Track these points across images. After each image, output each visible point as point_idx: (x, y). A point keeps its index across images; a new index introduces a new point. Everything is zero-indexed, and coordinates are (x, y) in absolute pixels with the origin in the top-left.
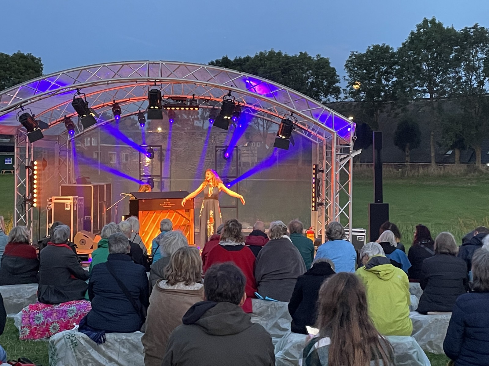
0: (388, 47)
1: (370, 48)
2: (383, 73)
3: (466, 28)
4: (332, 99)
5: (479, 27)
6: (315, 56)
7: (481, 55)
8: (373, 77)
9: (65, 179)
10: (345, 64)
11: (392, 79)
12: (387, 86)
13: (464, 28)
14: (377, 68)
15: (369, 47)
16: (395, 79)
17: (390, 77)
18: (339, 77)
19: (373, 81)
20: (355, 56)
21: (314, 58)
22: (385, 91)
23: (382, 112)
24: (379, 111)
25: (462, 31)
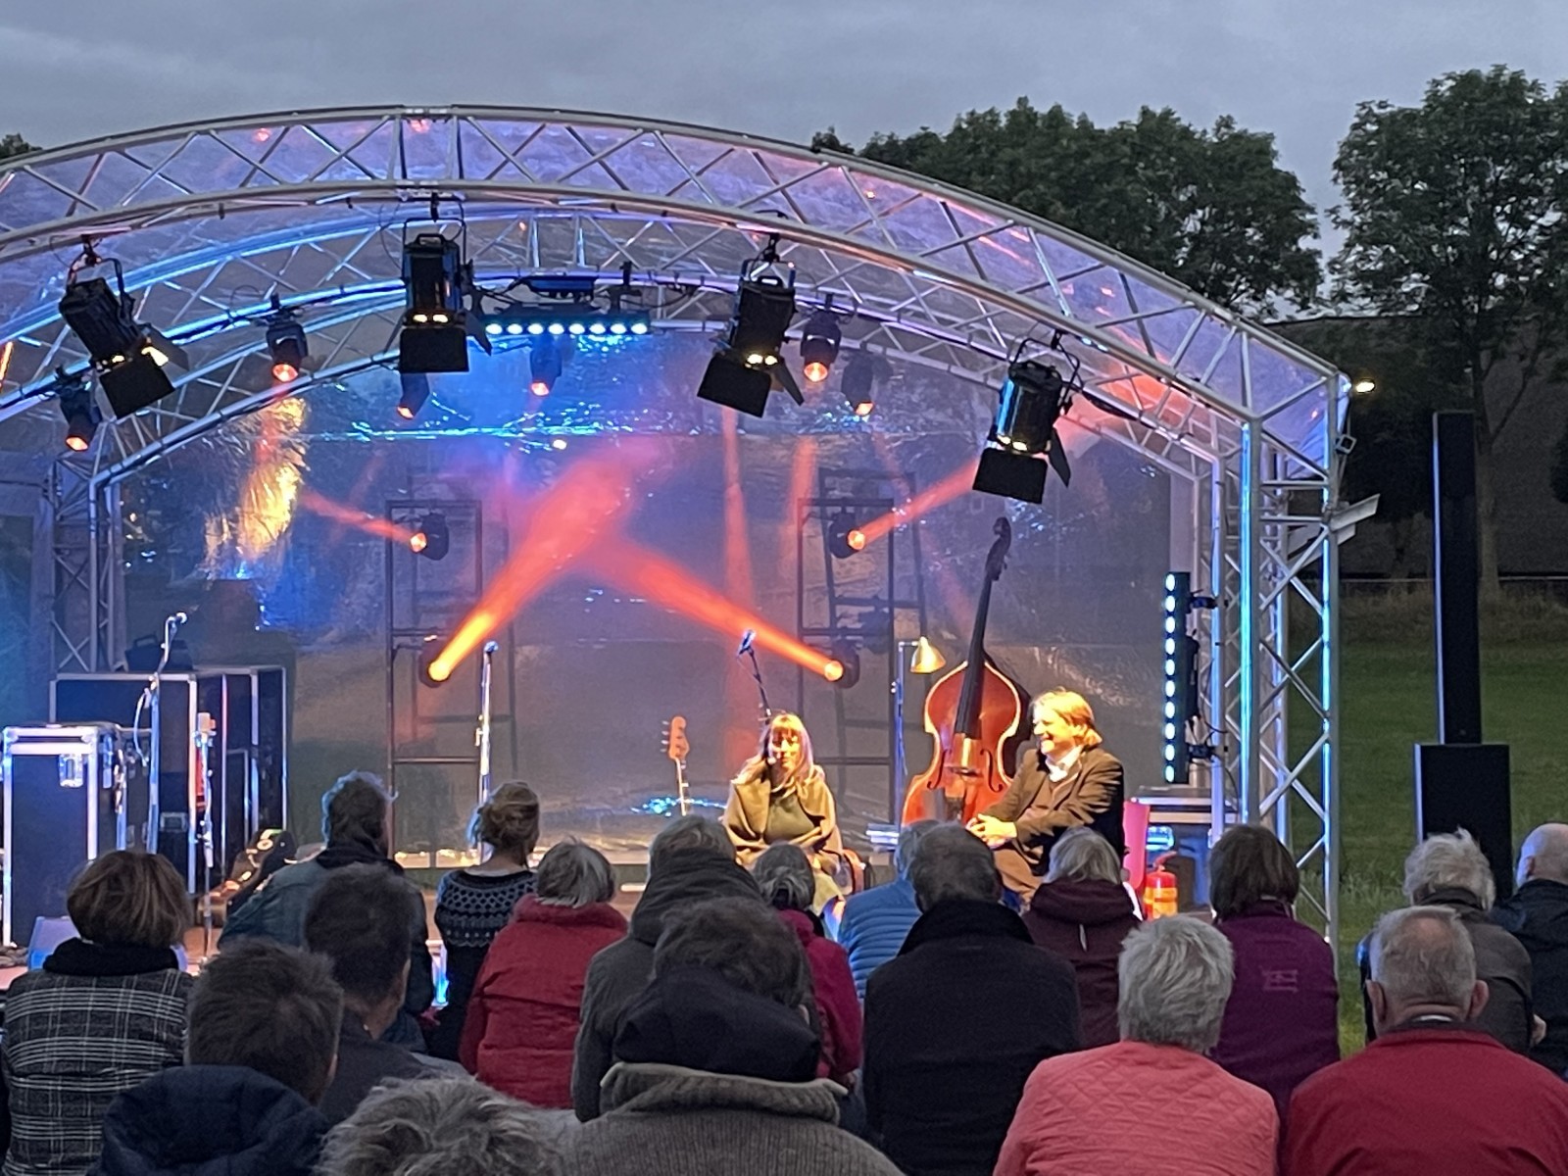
0: (1516, 80)
1: (1442, 89)
2: (1501, 191)
4: (1283, 303)
6: (1211, 127)
8: (1459, 209)
9: (85, 651)
10: (1336, 157)
11: (1541, 215)
12: (1520, 244)
14: (1476, 172)
15: (1436, 83)
16: (1552, 217)
17: (1529, 207)
18: (1312, 210)
19: (1459, 225)
20: (1379, 121)
21: (1205, 132)
22: (1511, 271)
23: (1497, 355)
24: (1484, 357)
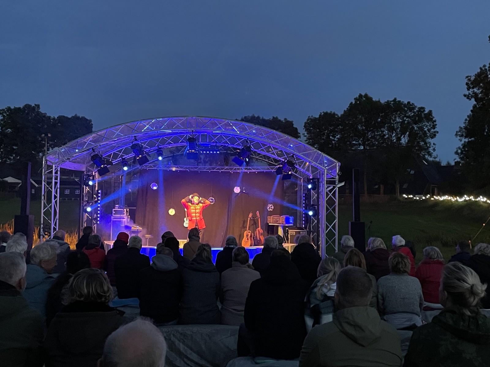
0: (334, 113)
1: (322, 114)
2: (331, 131)
3: (388, 101)
5: (397, 100)
7: (399, 120)
8: (324, 134)
10: (304, 125)
12: (334, 140)
13: (386, 101)
14: (327, 128)
16: (339, 136)
17: (335, 134)
19: (324, 137)
20: (311, 119)
21: (283, 120)
25: (385, 103)
